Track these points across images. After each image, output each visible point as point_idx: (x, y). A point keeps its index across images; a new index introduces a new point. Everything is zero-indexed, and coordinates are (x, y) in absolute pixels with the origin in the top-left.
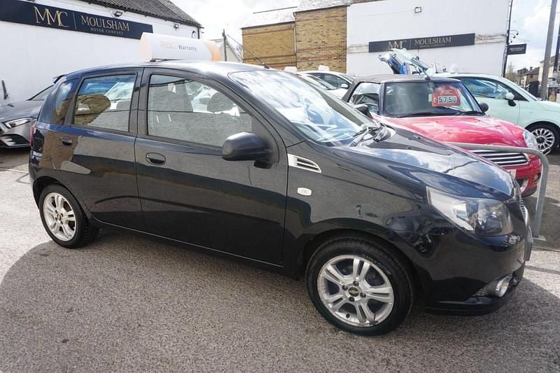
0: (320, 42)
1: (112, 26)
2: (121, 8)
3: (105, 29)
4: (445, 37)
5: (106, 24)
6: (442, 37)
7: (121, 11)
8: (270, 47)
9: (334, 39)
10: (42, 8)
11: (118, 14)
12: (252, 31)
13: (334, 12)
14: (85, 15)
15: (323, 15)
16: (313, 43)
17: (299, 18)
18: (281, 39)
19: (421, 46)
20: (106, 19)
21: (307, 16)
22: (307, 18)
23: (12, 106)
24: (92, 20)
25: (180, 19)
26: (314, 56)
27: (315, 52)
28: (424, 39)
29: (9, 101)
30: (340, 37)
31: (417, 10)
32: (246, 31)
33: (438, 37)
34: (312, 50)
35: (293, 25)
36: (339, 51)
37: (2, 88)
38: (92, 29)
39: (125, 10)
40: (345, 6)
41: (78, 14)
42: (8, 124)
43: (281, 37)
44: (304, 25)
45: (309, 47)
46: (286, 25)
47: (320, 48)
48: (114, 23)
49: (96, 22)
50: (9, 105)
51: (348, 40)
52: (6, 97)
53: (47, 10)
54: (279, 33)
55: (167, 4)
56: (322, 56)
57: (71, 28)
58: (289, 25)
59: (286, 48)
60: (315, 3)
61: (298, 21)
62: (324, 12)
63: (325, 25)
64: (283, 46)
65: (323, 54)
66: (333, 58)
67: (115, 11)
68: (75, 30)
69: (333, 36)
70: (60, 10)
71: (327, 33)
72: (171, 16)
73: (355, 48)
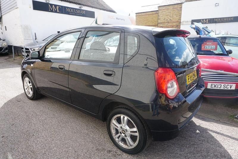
0: (169, 20)
1: (78, 12)
2: (82, 5)
3: (75, 13)
4: (230, 17)
5: (76, 11)
6: (228, 18)
7: (82, 6)
8: (147, 21)
9: (176, 18)
10: (52, 5)
11: (81, 7)
12: (140, 14)
13: (176, 6)
14: (68, 8)
15: (171, 7)
16: (165, 20)
17: (160, 9)
18: (152, 18)
19: (217, 22)
20: (76, 9)
21: (164, 8)
22: (164, 9)
23: (38, 42)
24: (70, 10)
25: (106, 9)
26: (165, 26)
27: (166, 24)
28: (219, 18)
29: (36, 41)
30: (178, 17)
31: (216, 5)
32: (138, 14)
33: (227, 18)
34: (165, 23)
35: (158, 12)
36: (177, 24)
37: (35, 36)
38: (70, 13)
39: (84, 5)
40: (182, 3)
41: (65, 7)
42: (32, 49)
43: (152, 17)
44: (162, 12)
45: (164, 21)
46: (155, 12)
47: (168, 22)
48: (79, 11)
49: (72, 11)
50: (37, 42)
51: (181, 19)
52: (36, 39)
53: (53, 6)
54: (151, 15)
55: (102, 3)
56: (169, 26)
57: (62, 13)
58: (156, 12)
59: (154, 22)
60: (168, 2)
61: (160, 10)
62: (172, 6)
63: (171, 12)
64: (153, 21)
65: (170, 25)
66: (174, 27)
67: (80, 6)
68: (63, 14)
69: (175, 17)
70: (58, 6)
71: (172, 15)
72: (103, 8)
73: (185, 22)
